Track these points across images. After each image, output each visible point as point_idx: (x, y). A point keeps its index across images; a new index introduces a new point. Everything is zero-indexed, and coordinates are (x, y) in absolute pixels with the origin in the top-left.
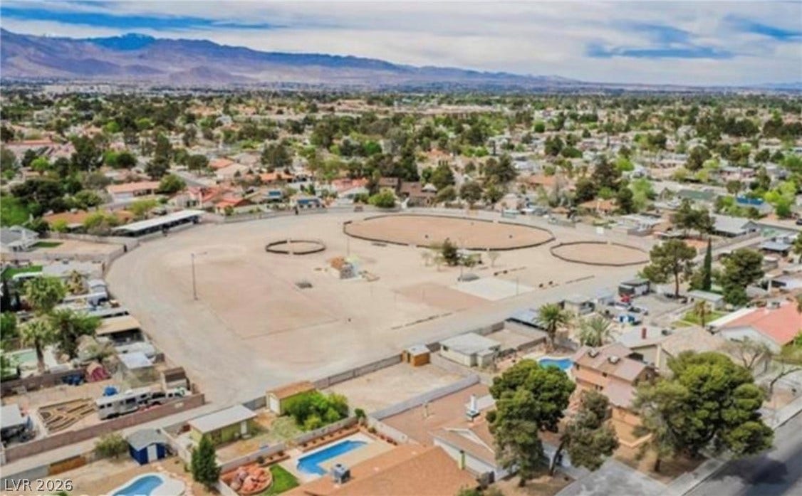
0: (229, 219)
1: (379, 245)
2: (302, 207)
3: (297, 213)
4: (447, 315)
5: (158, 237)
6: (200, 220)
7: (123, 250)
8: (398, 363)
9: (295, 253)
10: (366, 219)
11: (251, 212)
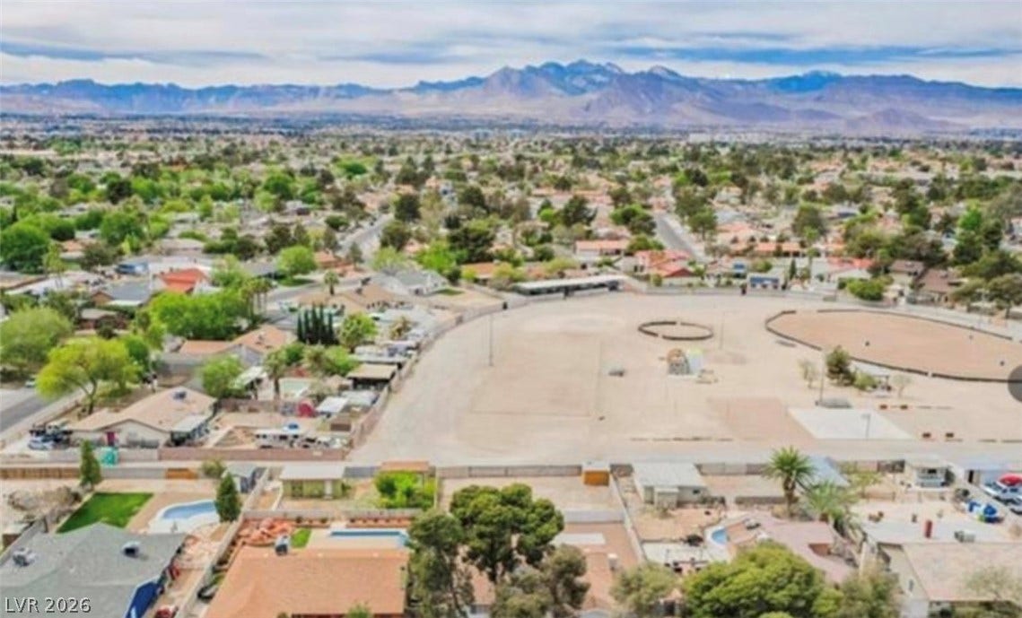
0: (659, 290)
1: (783, 343)
2: (754, 286)
3: (744, 292)
4: (723, 440)
5: (557, 299)
6: (621, 287)
7: (501, 307)
8: (572, 475)
9: (665, 337)
10: (821, 311)
11: (690, 285)
